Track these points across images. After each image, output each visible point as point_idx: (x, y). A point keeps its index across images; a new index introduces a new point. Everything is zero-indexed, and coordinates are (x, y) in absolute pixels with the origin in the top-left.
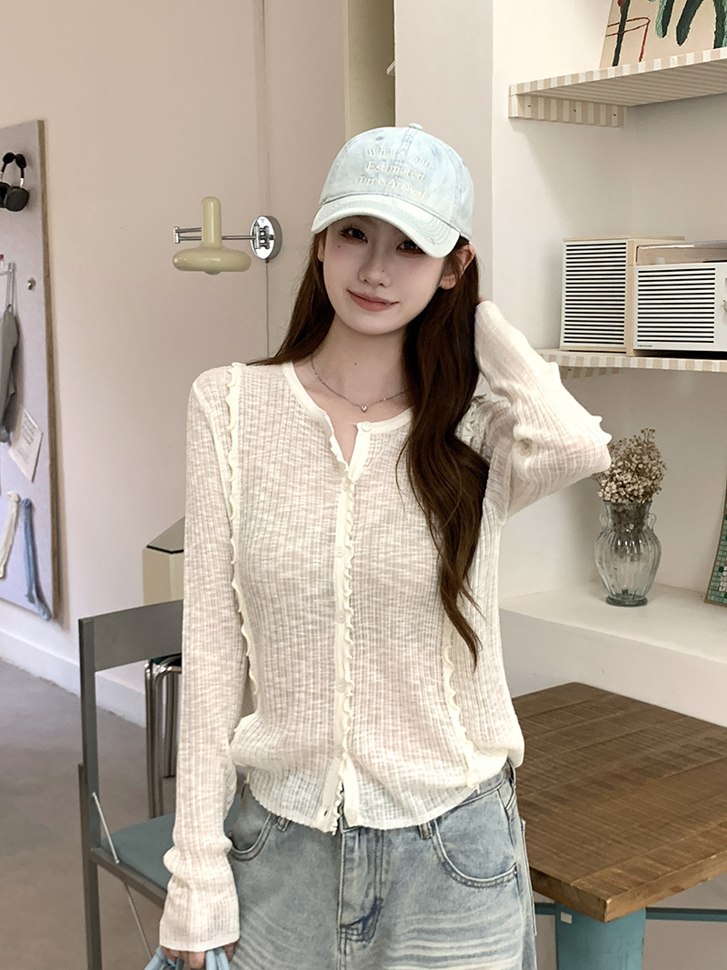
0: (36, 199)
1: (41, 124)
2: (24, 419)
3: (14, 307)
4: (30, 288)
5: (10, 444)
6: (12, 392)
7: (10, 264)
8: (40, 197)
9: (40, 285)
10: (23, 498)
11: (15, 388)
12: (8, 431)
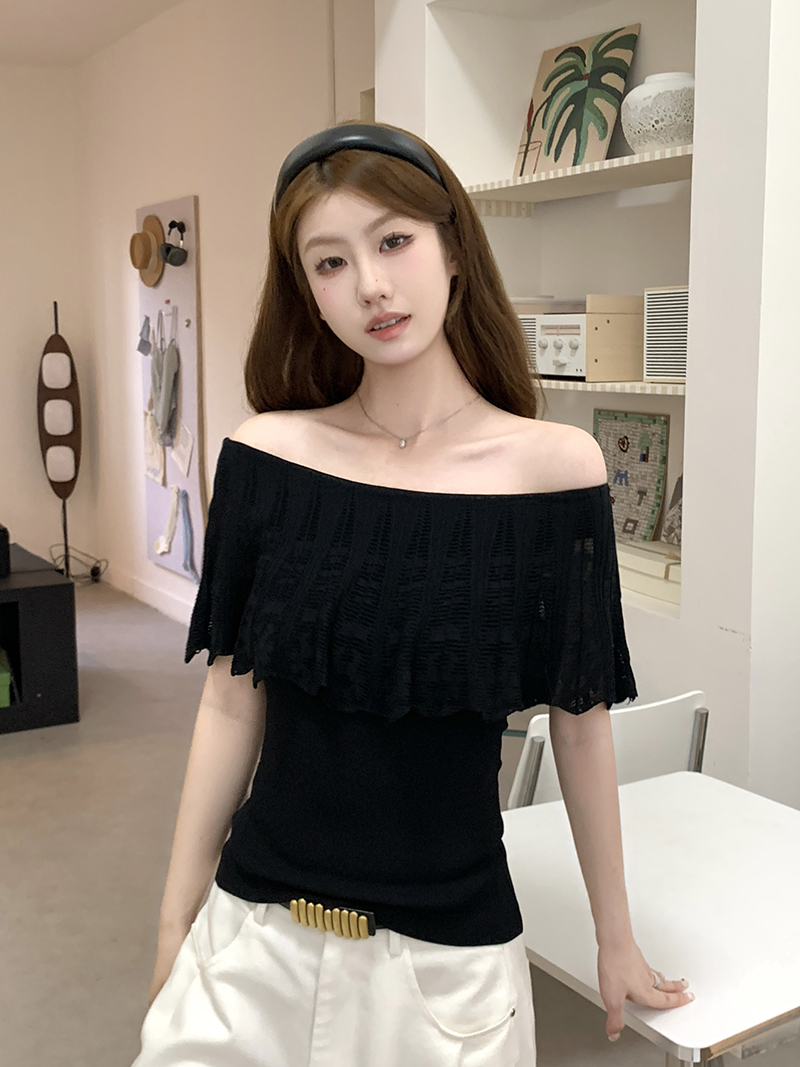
0: (191, 257)
1: (196, 199)
2: (182, 429)
3: (176, 340)
4: (187, 326)
5: (173, 447)
6: (173, 407)
7: (174, 308)
8: (195, 254)
9: (194, 324)
10: (182, 489)
11: (176, 405)
12: (172, 437)
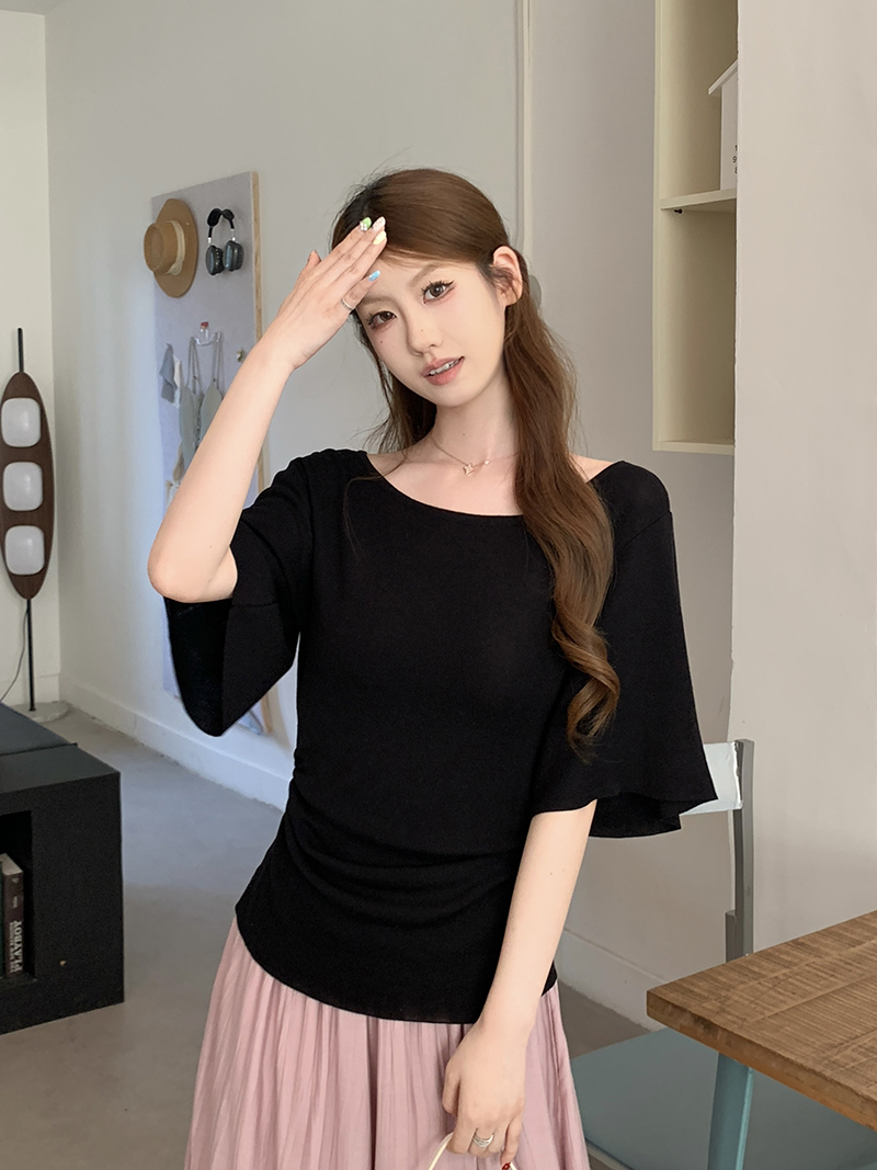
1: (255, 177)
3: (220, 380)
4: (240, 359)
7: (217, 334)
